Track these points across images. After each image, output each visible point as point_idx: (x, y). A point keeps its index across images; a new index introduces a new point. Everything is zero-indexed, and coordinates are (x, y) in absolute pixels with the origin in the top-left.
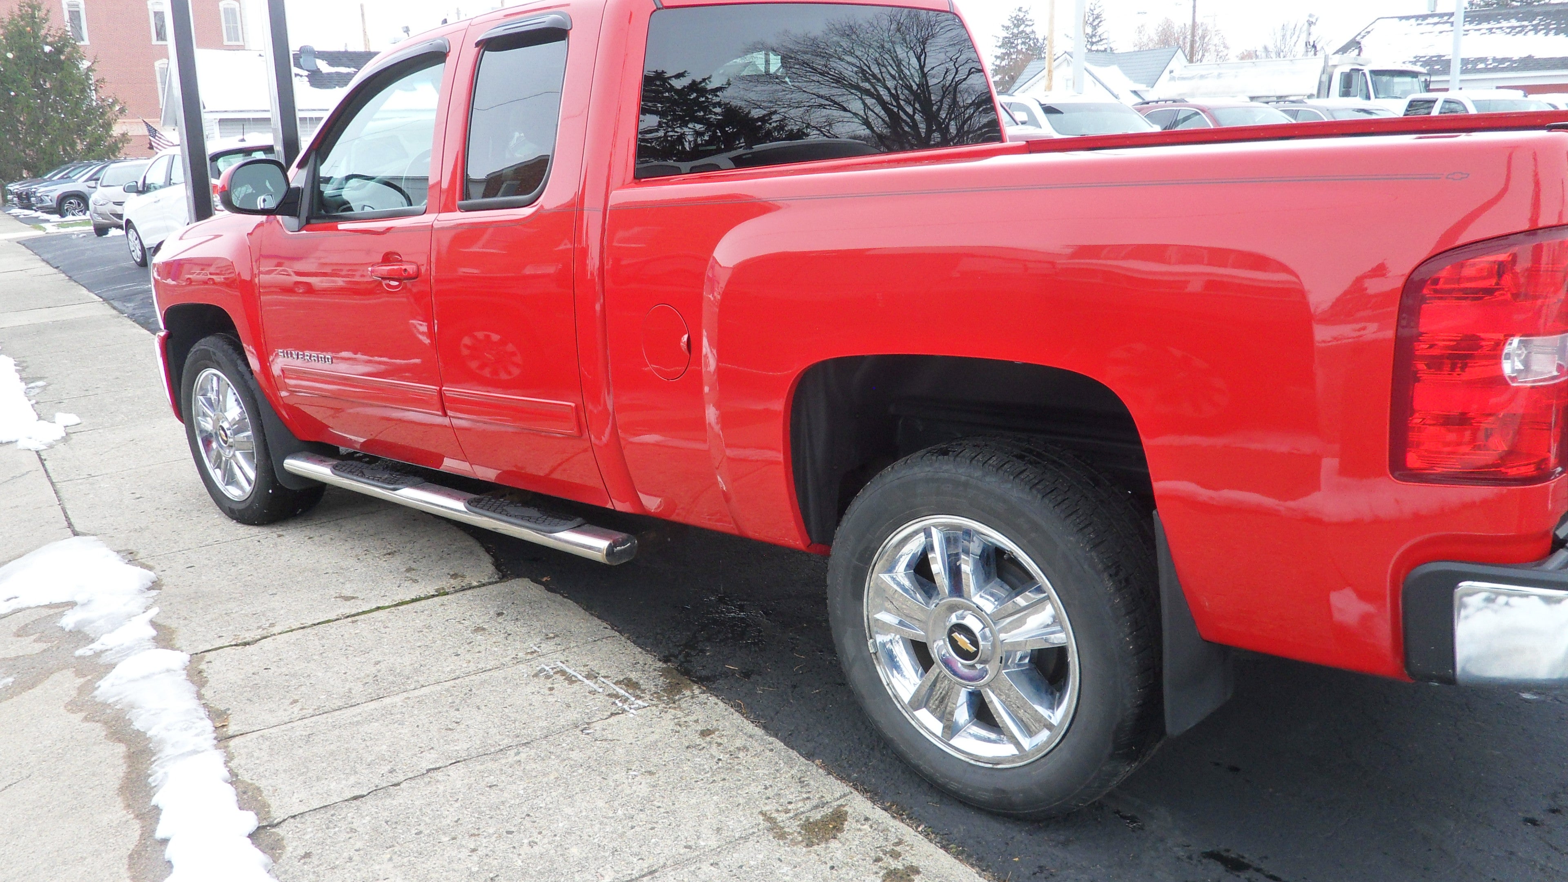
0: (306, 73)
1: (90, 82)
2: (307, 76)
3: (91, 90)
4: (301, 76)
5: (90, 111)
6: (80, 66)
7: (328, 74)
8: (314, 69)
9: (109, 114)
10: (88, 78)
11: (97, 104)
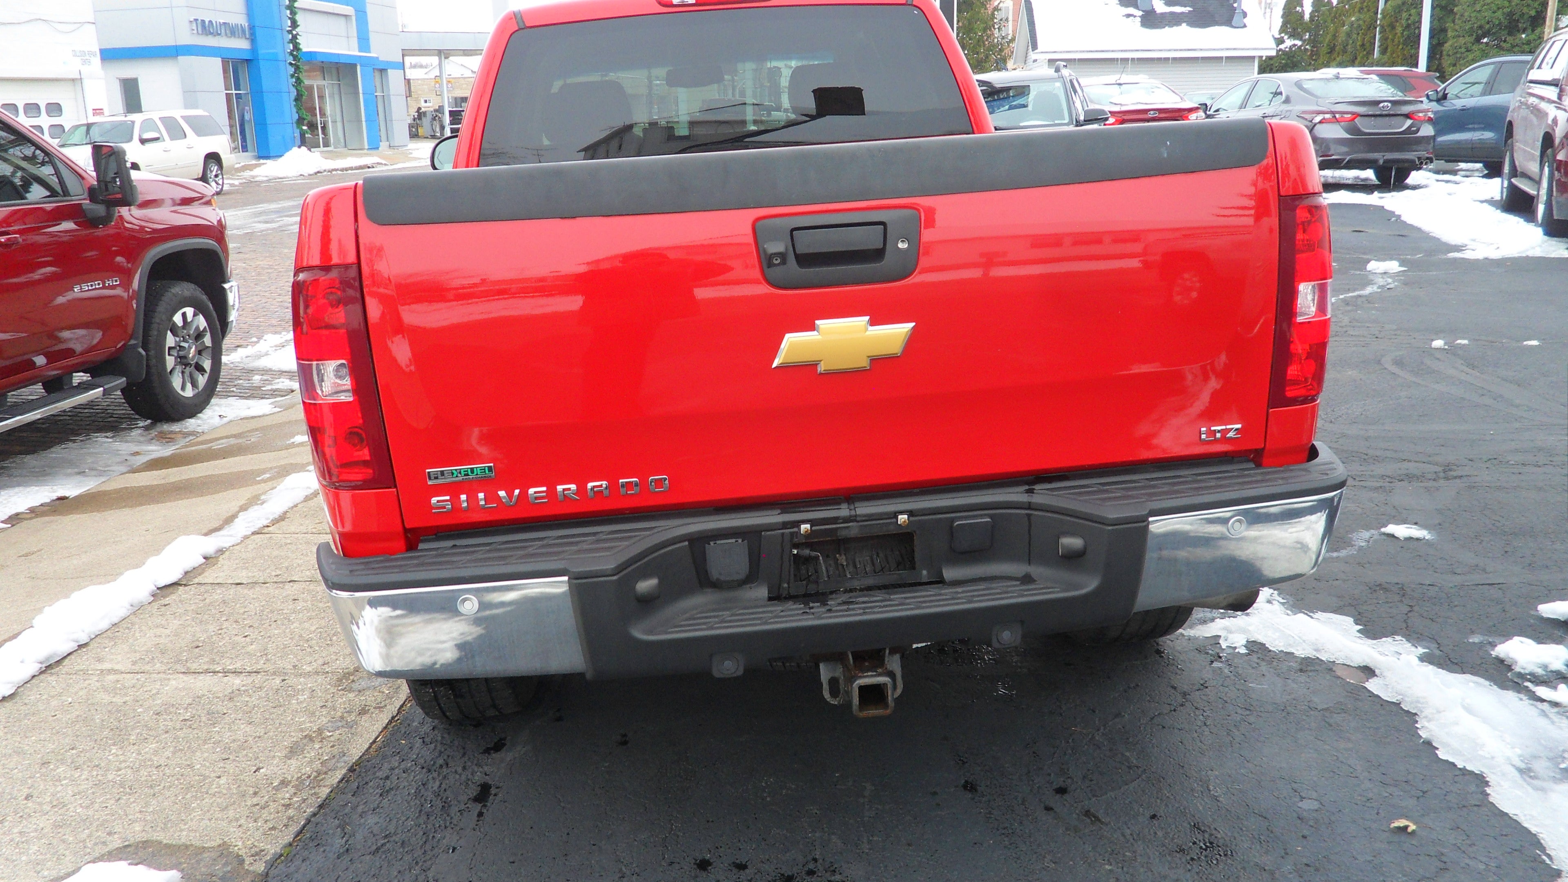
0: (1141, 13)
1: (995, 21)
2: (1140, 17)
3: (995, 29)
4: (1135, 16)
5: (993, 46)
6: (988, 6)
7: (1162, 14)
8: (1149, 8)
9: (1006, 51)
10: (993, 16)
11: (998, 41)
